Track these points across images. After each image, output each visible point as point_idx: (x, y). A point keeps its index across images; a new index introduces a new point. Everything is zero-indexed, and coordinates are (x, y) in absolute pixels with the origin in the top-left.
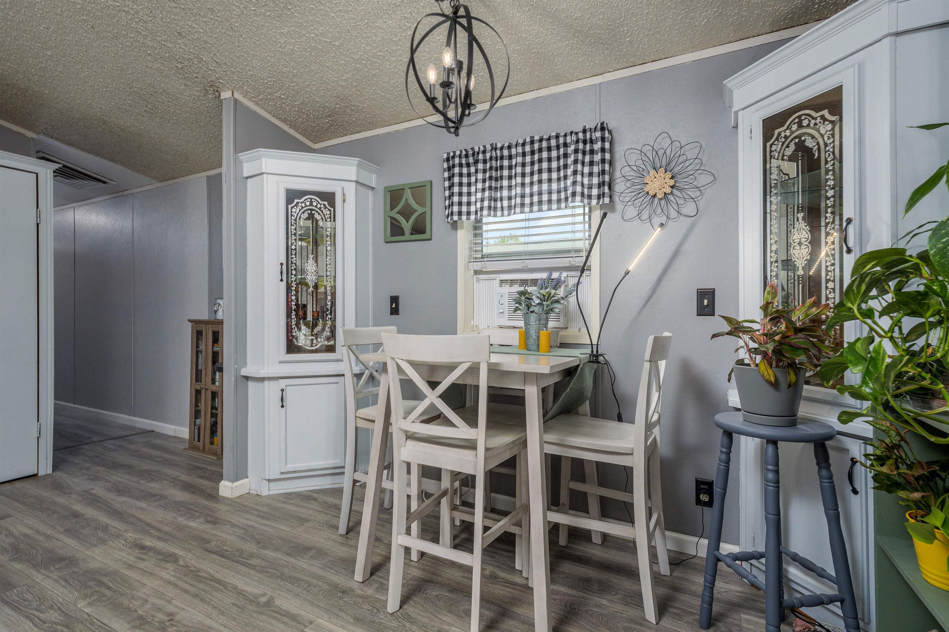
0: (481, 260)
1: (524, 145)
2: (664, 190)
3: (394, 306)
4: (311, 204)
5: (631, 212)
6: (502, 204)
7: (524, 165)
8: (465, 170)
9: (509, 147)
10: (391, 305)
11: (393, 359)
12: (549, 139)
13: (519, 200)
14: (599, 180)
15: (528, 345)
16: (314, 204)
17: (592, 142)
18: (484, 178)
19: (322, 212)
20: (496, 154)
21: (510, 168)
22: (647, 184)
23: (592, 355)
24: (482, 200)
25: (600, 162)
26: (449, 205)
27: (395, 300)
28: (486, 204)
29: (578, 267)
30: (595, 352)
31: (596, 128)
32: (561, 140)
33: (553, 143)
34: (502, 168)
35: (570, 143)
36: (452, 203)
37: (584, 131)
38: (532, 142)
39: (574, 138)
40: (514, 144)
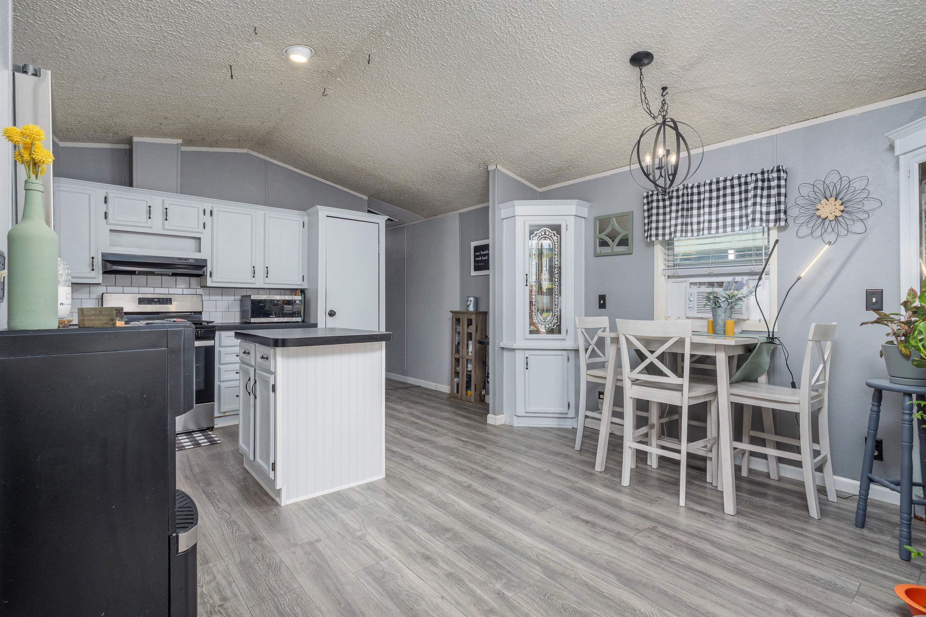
0: (674, 268)
1: (710, 184)
2: (835, 214)
3: (602, 302)
4: (545, 234)
5: (805, 231)
6: (692, 228)
7: (711, 199)
8: (661, 204)
9: (698, 186)
10: (600, 301)
11: (624, 335)
12: (732, 179)
13: (706, 225)
14: (776, 208)
15: (715, 330)
16: (547, 233)
17: (769, 180)
18: (677, 209)
19: (552, 238)
20: (687, 191)
21: (699, 201)
22: (819, 209)
23: (768, 338)
24: (676, 225)
25: (776, 195)
26: (648, 230)
27: (602, 298)
28: (679, 228)
29: (759, 272)
30: (771, 336)
31: (772, 170)
32: (743, 180)
33: (736, 182)
34: (692, 201)
35: (751, 183)
36: (651, 228)
37: (763, 173)
38: (718, 182)
39: (754, 178)
40: (703, 184)
